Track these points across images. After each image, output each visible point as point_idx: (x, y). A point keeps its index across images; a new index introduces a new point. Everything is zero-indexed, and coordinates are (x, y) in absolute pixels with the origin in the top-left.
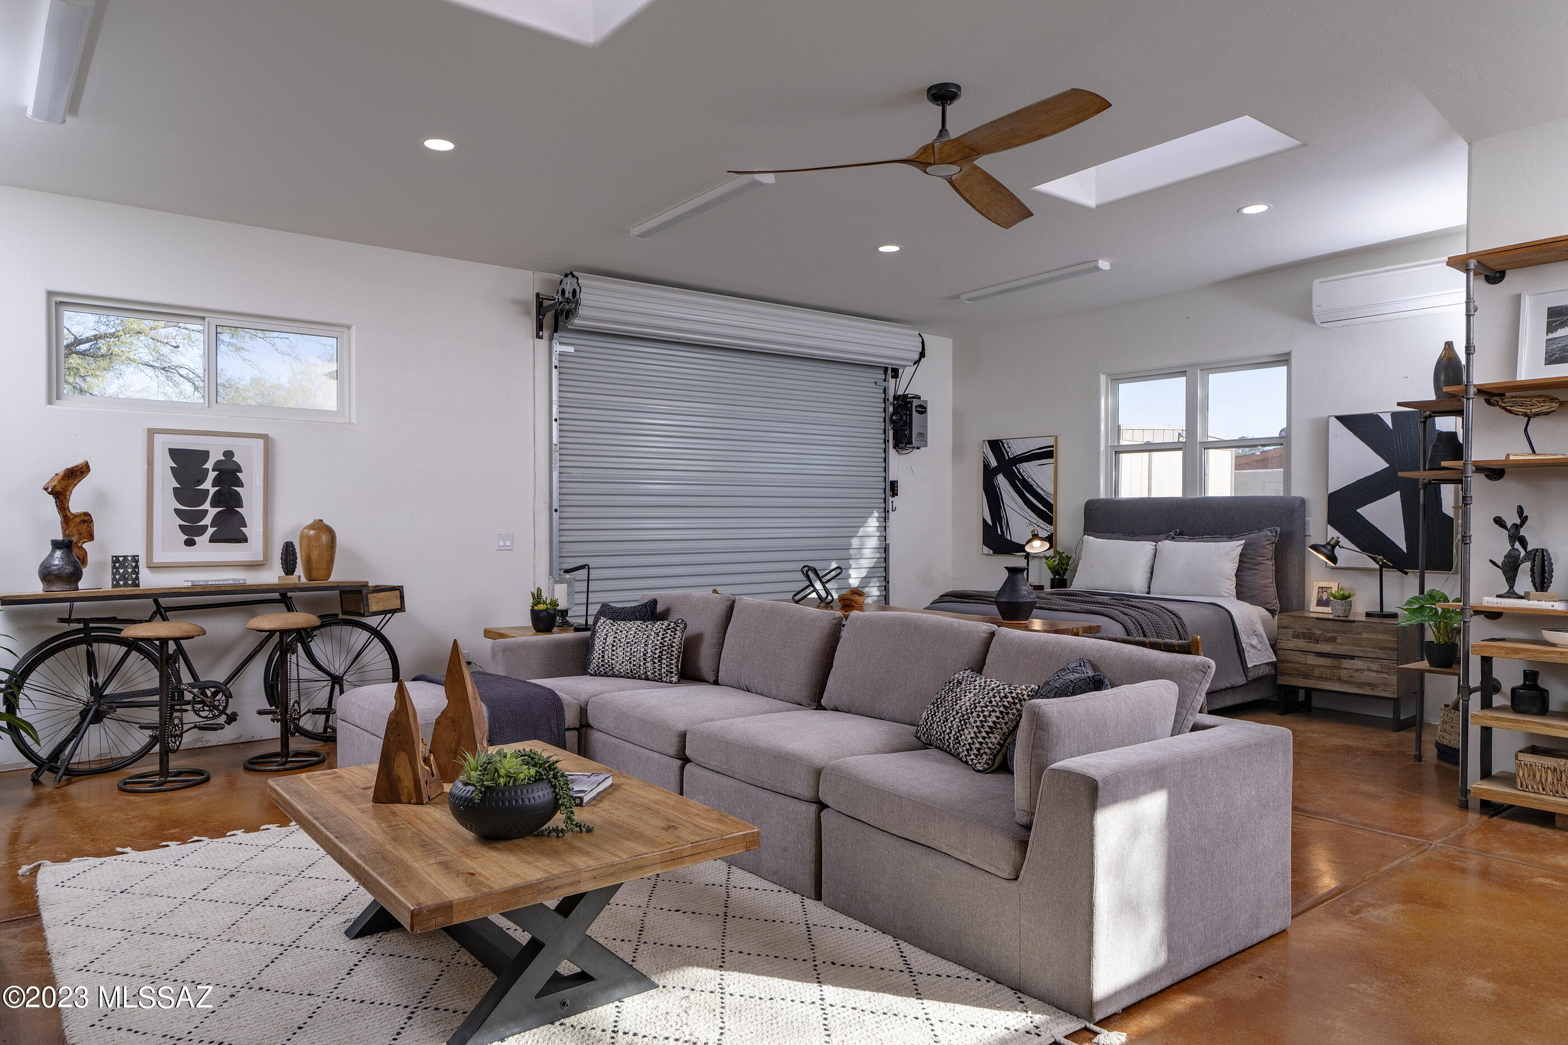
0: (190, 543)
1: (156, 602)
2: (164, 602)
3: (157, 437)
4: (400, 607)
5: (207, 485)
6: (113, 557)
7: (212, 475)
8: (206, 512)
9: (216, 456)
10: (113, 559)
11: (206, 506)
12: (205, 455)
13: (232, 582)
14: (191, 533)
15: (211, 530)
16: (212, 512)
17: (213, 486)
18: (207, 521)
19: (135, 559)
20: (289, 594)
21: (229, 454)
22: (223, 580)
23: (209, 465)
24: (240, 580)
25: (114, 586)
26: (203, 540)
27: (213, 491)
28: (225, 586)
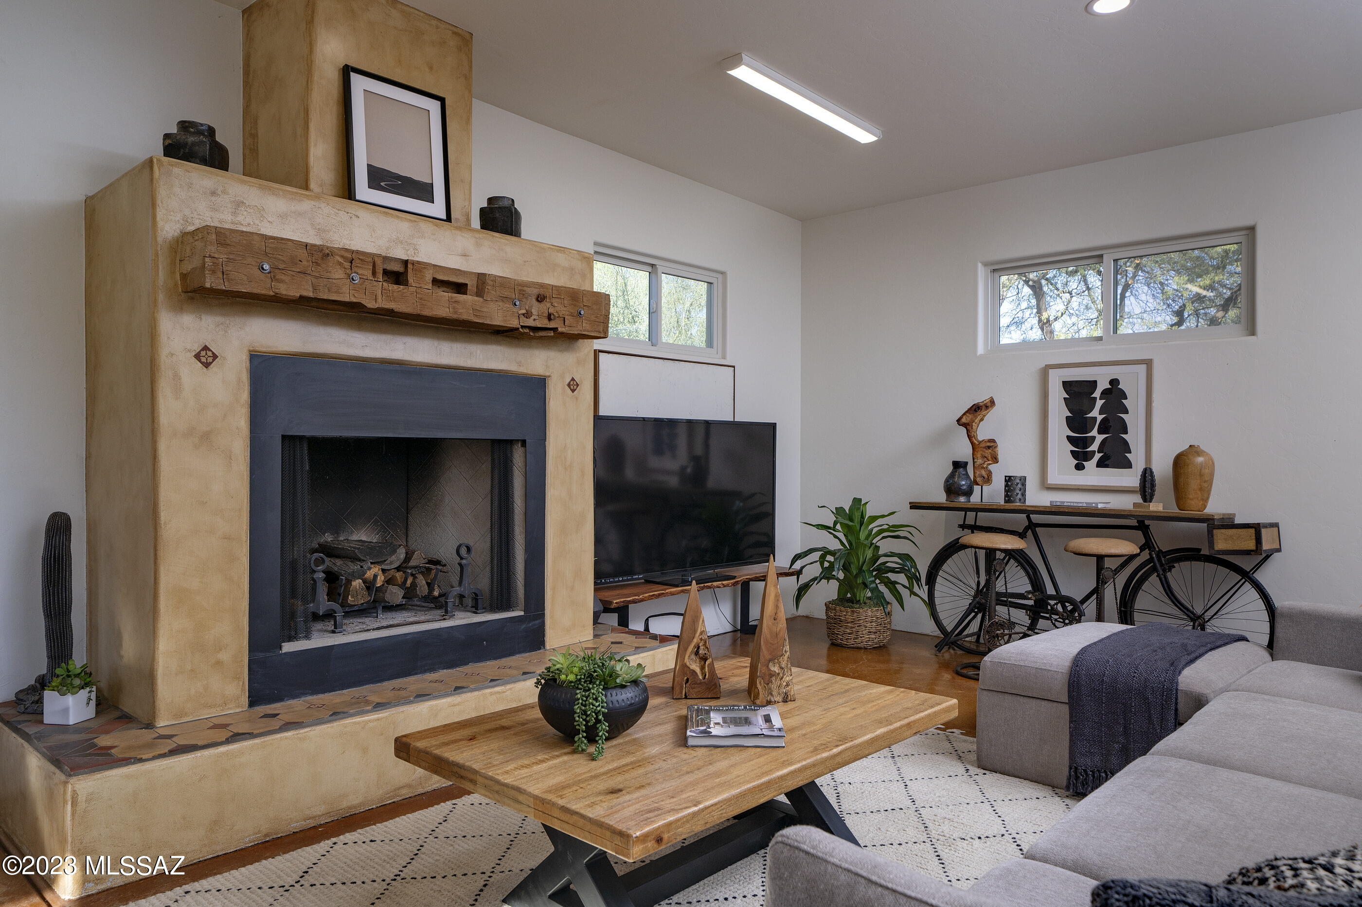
0: (1079, 467)
1: (1028, 517)
2: (1035, 518)
3: (1052, 373)
4: (1254, 548)
5: (1095, 413)
6: (1006, 477)
7: (1099, 403)
8: (1094, 438)
9: (1103, 385)
10: (1005, 479)
11: (1094, 433)
12: (1093, 384)
13: (1085, 505)
14: (1081, 457)
15: (1098, 456)
16: (1100, 438)
17: (1100, 414)
18: (1094, 447)
19: (1023, 480)
20: (1147, 522)
21: (1114, 382)
22: (1077, 503)
23: (1097, 394)
24: (1093, 503)
25: (1006, 502)
26: (1090, 465)
27: (1100, 418)
28: (1079, 508)
